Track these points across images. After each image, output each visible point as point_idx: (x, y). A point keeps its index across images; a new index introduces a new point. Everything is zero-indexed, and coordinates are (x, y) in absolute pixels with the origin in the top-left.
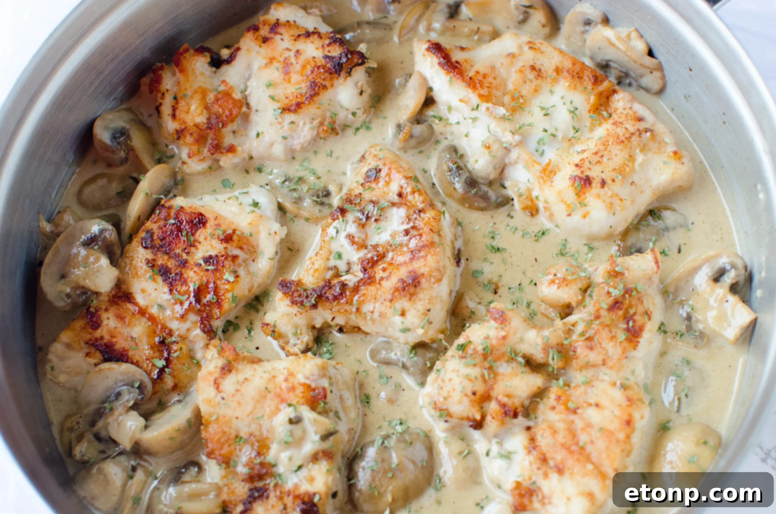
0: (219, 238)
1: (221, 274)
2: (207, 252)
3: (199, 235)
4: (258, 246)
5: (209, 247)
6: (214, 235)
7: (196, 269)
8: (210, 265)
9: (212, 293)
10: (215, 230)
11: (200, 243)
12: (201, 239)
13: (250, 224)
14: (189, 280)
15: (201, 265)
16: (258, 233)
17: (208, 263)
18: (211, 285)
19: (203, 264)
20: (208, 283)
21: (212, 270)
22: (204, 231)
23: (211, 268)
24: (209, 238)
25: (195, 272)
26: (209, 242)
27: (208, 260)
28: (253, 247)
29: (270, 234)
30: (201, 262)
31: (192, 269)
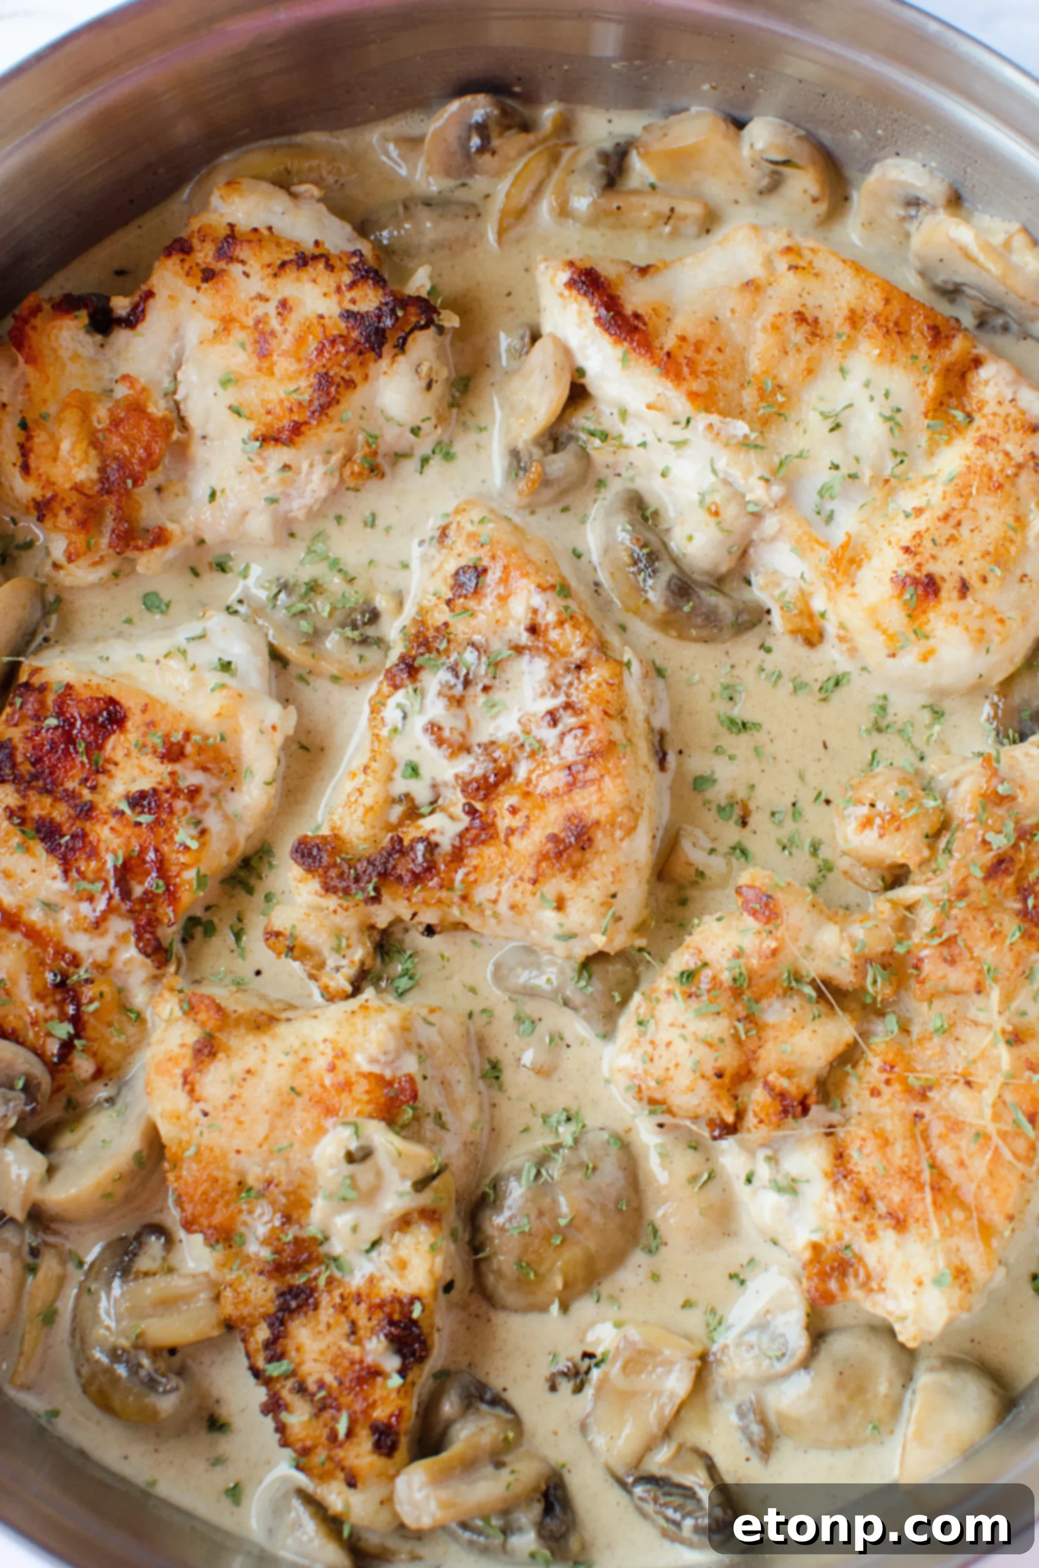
0: (155, 752)
1: (167, 830)
2: (134, 780)
3: (114, 748)
4: (238, 757)
5: (136, 772)
6: (144, 746)
7: (113, 822)
8: (142, 812)
9: (154, 875)
10: (144, 735)
11: (116, 764)
12: (119, 756)
13: (219, 715)
14: (102, 847)
15: (123, 813)
16: (237, 731)
17: (138, 809)
18: (151, 856)
19: (128, 811)
20: (143, 850)
21: (148, 825)
22: (122, 738)
23: (146, 819)
24: (134, 752)
25: (112, 829)
26: (135, 761)
27: (138, 800)
28: (229, 762)
29: (262, 732)
30: (124, 806)
31: (105, 822)
